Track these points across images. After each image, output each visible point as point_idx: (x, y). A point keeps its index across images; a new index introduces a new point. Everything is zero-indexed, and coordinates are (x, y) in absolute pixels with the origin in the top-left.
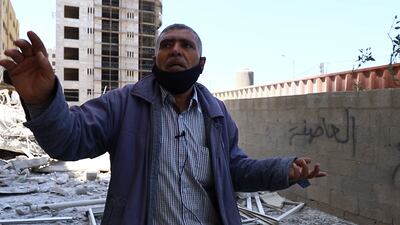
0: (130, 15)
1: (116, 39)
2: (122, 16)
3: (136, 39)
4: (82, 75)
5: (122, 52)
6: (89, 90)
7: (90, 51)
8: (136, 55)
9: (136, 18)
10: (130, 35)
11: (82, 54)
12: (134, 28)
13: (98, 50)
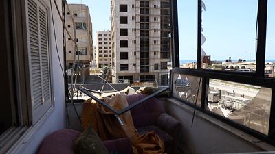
0: (156, 19)
1: (148, 33)
2: (151, 20)
3: (159, 32)
4: (130, 55)
5: (151, 41)
6: (134, 65)
7: (134, 42)
8: (159, 43)
9: (159, 20)
10: (156, 30)
11: (130, 44)
12: (158, 26)
13: (138, 41)
